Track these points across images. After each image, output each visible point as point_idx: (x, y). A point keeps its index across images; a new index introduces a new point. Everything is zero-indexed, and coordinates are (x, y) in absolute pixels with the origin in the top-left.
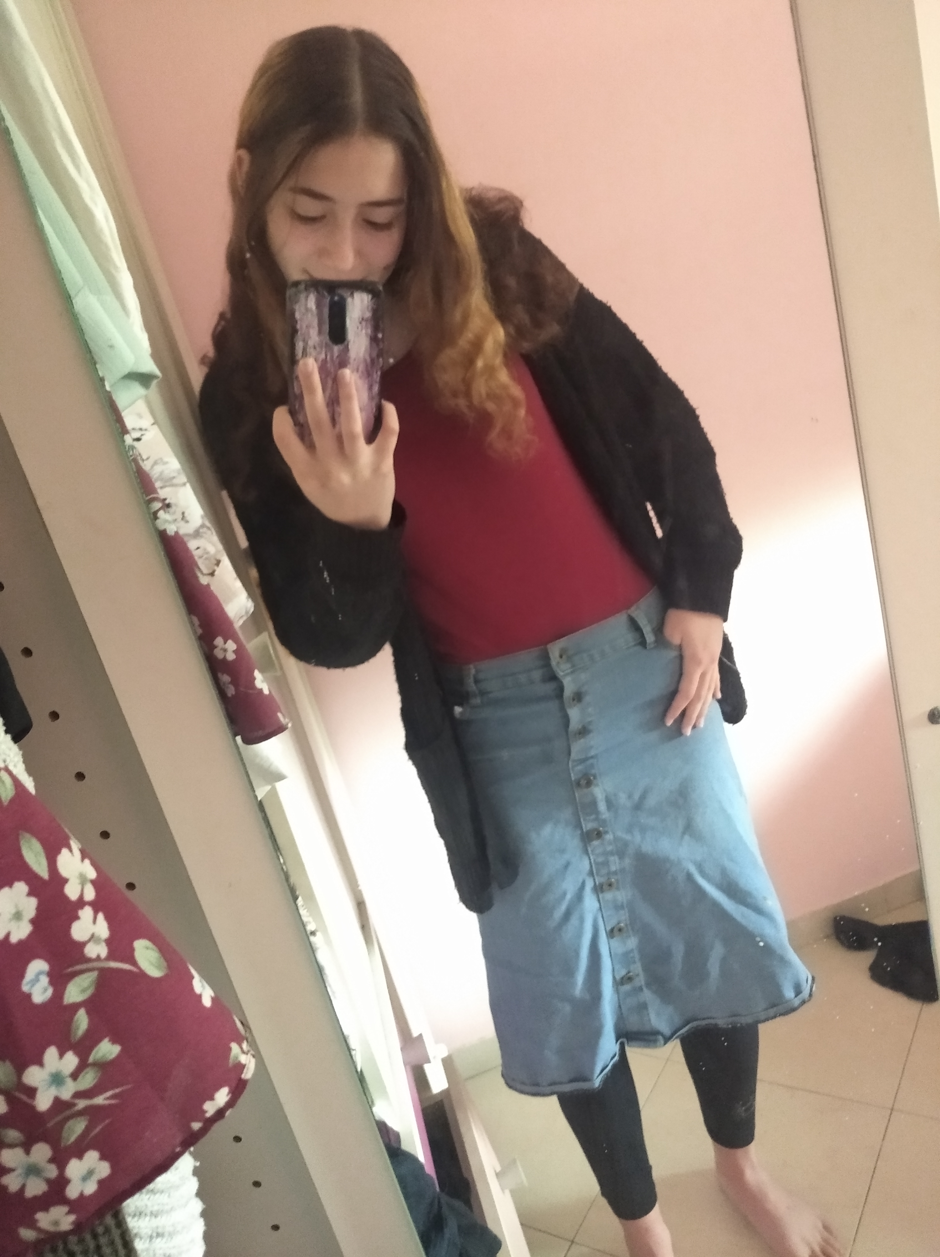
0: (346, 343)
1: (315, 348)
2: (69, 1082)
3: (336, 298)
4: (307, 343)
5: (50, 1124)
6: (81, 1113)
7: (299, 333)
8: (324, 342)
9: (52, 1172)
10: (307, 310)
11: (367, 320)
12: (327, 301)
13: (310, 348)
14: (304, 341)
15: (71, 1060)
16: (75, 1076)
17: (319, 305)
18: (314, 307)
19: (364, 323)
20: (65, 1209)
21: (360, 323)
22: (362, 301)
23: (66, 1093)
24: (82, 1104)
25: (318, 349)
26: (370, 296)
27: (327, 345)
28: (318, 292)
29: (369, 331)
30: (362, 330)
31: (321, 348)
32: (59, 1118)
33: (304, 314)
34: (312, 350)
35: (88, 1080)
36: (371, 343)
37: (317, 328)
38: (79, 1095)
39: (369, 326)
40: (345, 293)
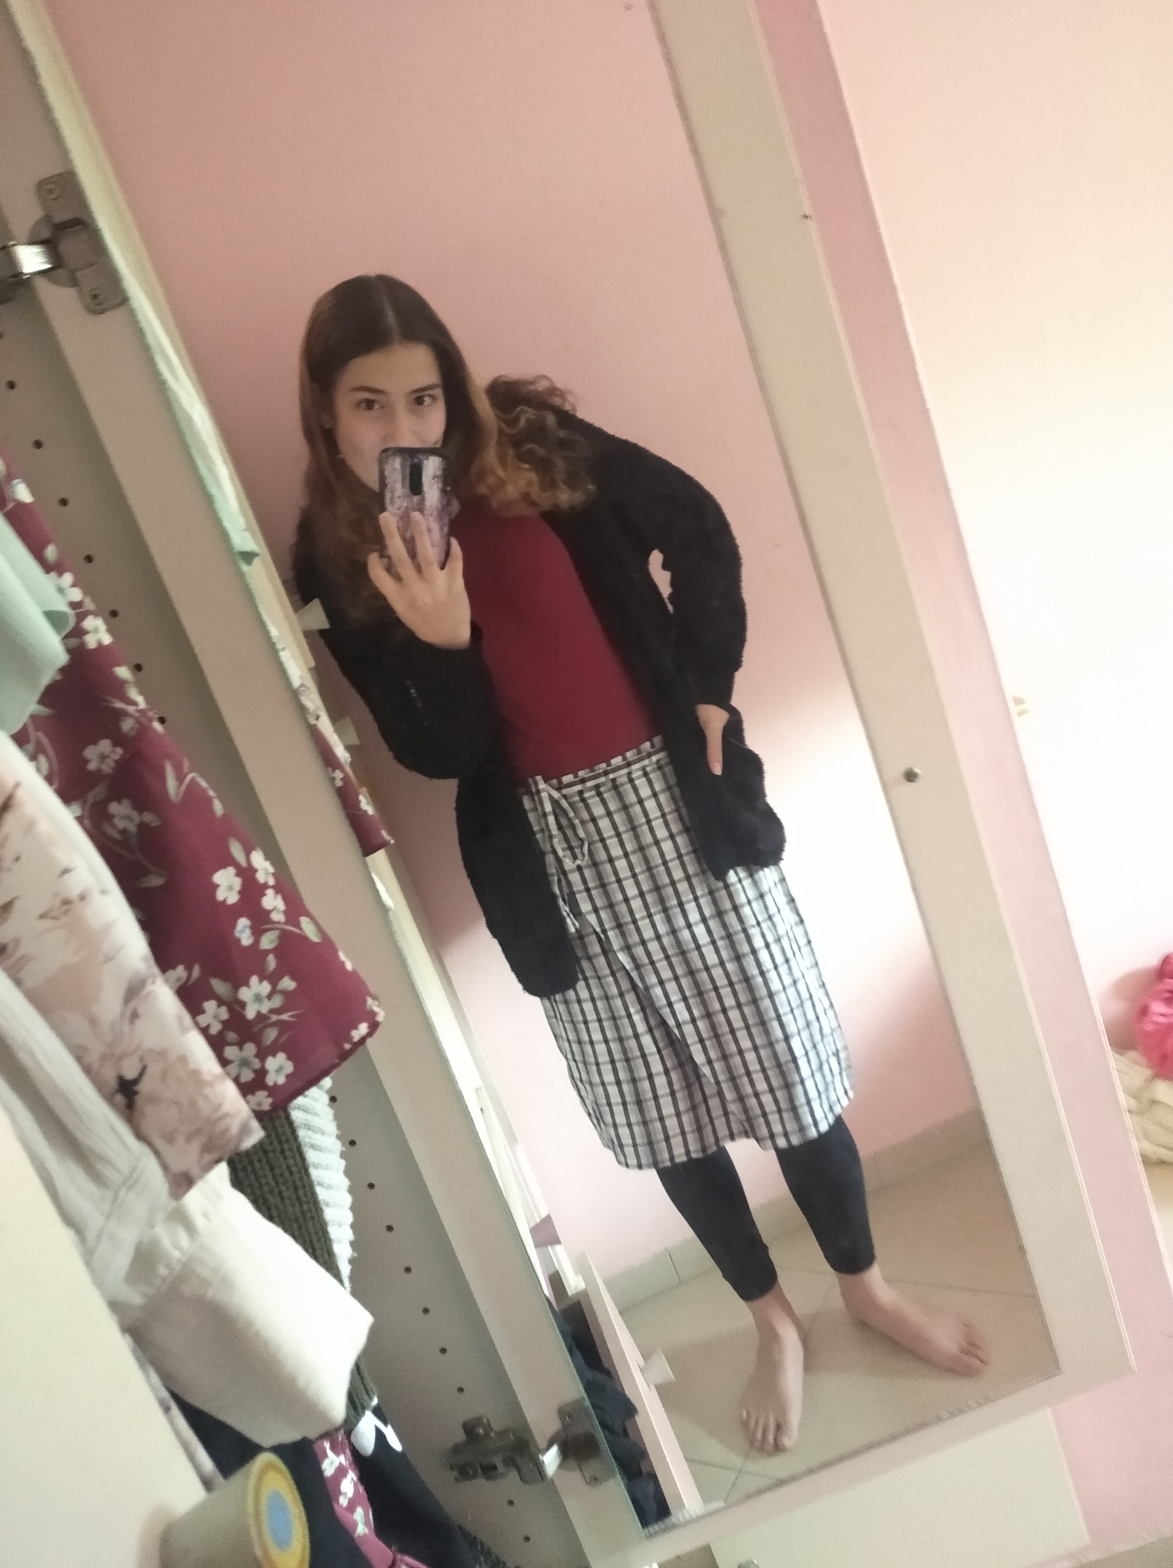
2: (266, 1000)
3: (416, 461)
4: (394, 494)
5: (255, 1029)
6: (275, 1024)
7: (388, 486)
8: (406, 493)
9: (257, 1064)
10: (394, 469)
11: (438, 477)
12: (408, 463)
13: (396, 498)
14: (391, 492)
15: (265, 988)
16: (270, 997)
17: (403, 465)
19: (436, 479)
20: (265, 1093)
23: (265, 1008)
24: (274, 1018)
27: (409, 495)
28: (401, 456)
30: (434, 484)
32: (260, 1026)
33: (391, 473)
35: (277, 1001)
37: (401, 483)
38: (272, 1011)
39: (440, 481)
40: (421, 457)
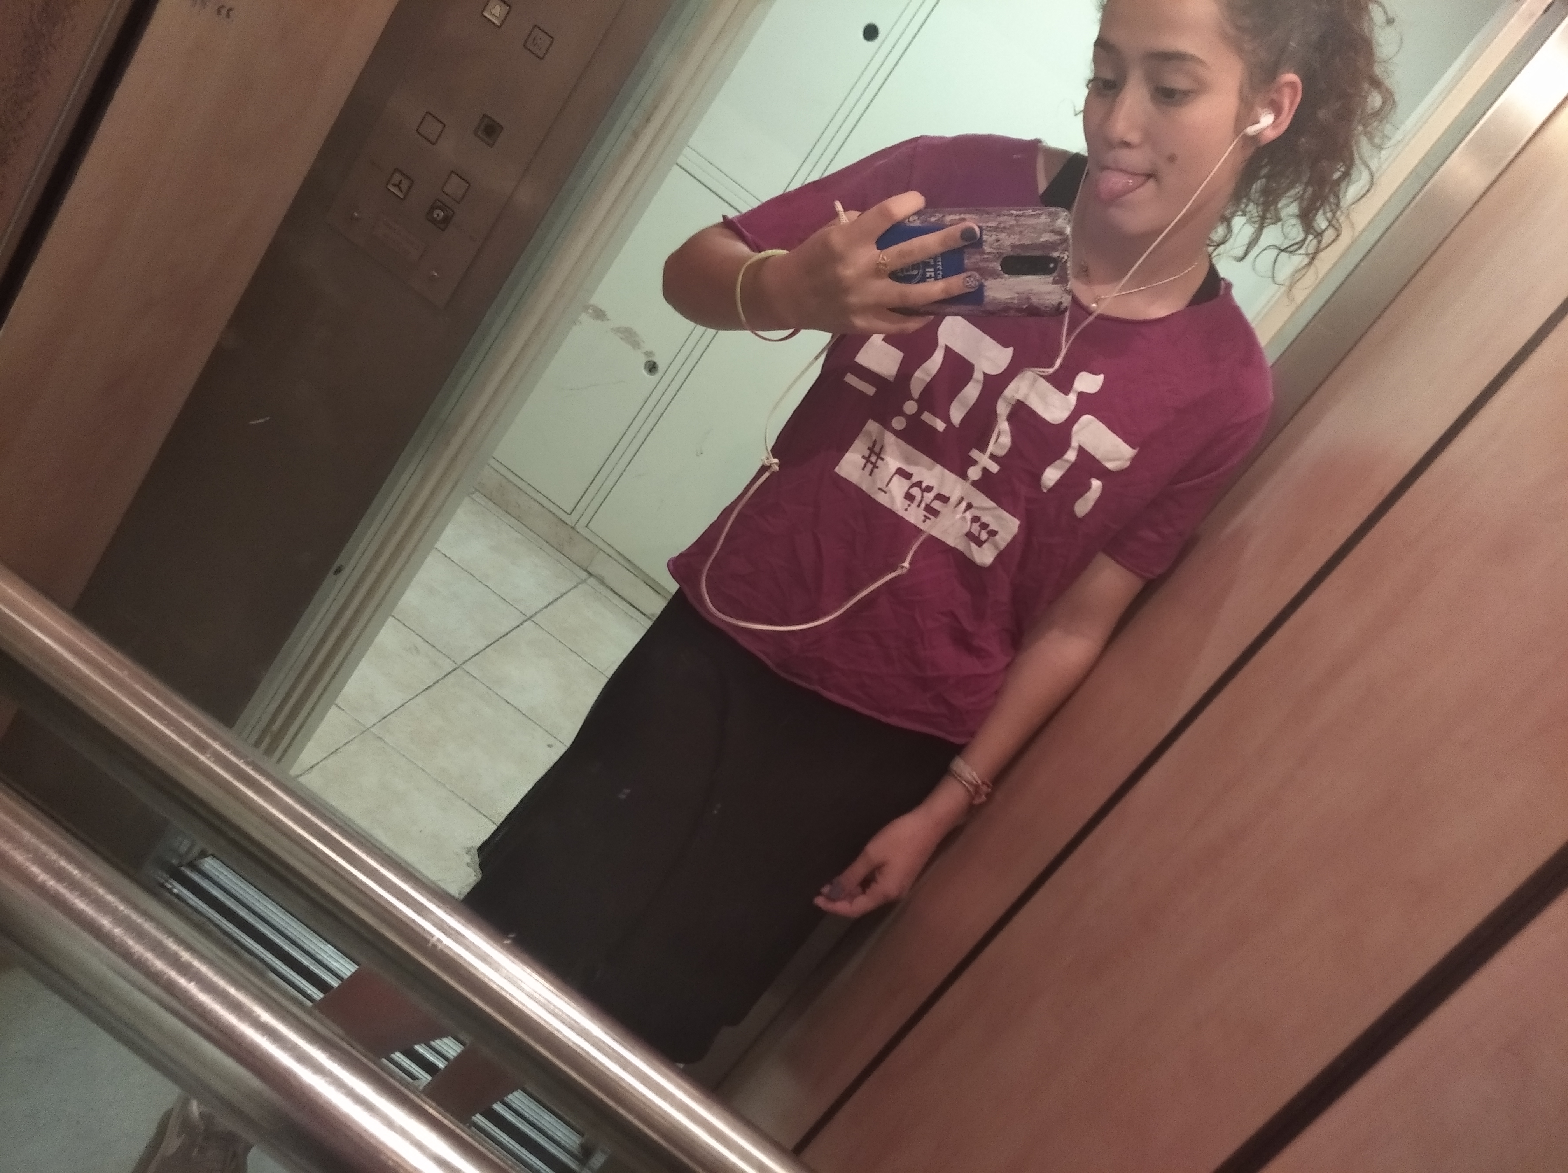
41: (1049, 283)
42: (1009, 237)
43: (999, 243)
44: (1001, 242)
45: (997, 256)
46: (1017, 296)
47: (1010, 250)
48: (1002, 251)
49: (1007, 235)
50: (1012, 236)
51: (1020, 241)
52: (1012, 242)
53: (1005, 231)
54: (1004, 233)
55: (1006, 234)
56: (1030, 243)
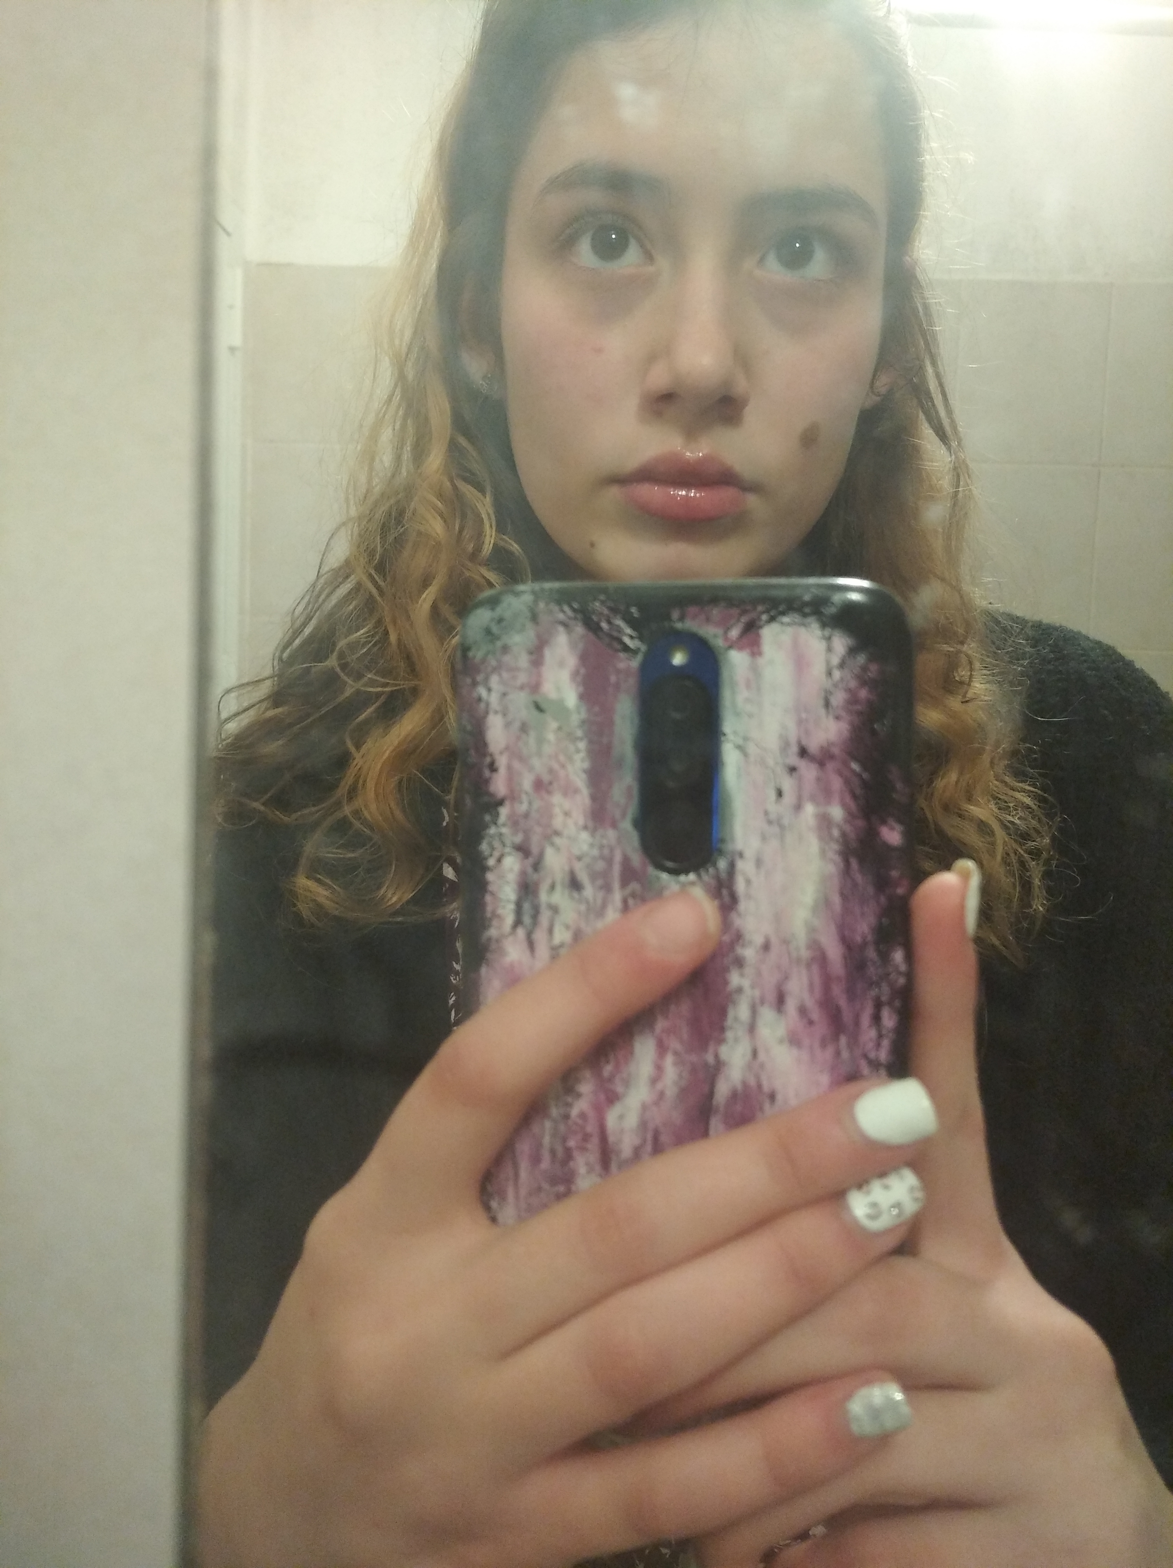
0: (722, 864)
1: (575, 884)
3: (676, 656)
4: (537, 866)
7: (504, 812)
8: (618, 857)
10: (540, 706)
11: (822, 759)
12: (631, 665)
13: (553, 887)
14: (523, 850)
17: (593, 686)
18: (571, 698)
19: (809, 772)
21: (792, 770)
22: (800, 663)
25: (589, 891)
26: (841, 643)
27: (629, 874)
28: (592, 627)
29: (837, 812)
30: (798, 807)
31: (607, 888)
33: (524, 728)
34: (560, 897)
36: (847, 870)
37: (583, 798)
39: (837, 783)
41: (755, 670)
42: (557, 833)
43: (583, 877)
44: (579, 867)
45: (635, 886)
46: (810, 809)
47: (611, 834)
48: (617, 869)
49: (552, 844)
50: (558, 821)
51: (576, 791)
52: (581, 821)
53: (535, 850)
54: (541, 855)
55: (549, 853)
56: (582, 745)
